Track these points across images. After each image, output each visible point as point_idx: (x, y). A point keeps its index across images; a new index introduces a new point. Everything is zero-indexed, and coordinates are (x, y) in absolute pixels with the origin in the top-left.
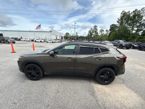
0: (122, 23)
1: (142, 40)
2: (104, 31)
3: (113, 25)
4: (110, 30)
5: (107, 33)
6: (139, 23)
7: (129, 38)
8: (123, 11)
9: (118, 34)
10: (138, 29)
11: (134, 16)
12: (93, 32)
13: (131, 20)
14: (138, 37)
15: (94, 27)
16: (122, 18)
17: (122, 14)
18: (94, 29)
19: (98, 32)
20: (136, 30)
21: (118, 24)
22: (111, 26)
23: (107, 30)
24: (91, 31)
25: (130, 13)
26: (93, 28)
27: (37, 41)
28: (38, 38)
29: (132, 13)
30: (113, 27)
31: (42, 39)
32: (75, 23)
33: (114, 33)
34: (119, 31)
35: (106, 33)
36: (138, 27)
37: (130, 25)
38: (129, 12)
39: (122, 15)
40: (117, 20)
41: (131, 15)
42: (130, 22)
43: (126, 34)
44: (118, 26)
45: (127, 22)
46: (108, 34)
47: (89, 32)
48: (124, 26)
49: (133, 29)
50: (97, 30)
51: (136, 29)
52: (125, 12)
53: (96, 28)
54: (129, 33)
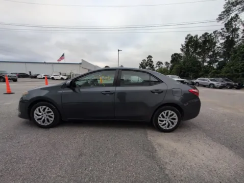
0: (188, 51)
1: (219, 75)
2: (162, 64)
3: (175, 54)
4: (172, 62)
5: (167, 67)
6: (212, 51)
7: (201, 73)
8: (188, 35)
9: (183, 67)
10: (211, 60)
11: (205, 42)
12: (147, 66)
13: (200, 47)
14: (213, 71)
15: (147, 58)
16: (187, 44)
17: (186, 38)
18: (148, 60)
19: (153, 65)
20: (208, 62)
21: (182, 53)
22: (172, 56)
23: (167, 63)
24: (144, 64)
25: (198, 37)
26: (147, 60)
28: (58, 74)
29: (201, 37)
30: (175, 57)
31: (65, 76)
32: (119, 51)
33: (177, 66)
34: (184, 62)
35: (166, 67)
36: (210, 57)
37: (199, 54)
38: (197, 36)
39: (187, 40)
40: (181, 47)
41: (200, 41)
42: (199, 50)
43: (195, 68)
44: (182, 55)
45: (195, 50)
46: (169, 69)
47: (140, 65)
48: (191, 55)
49: (204, 61)
50: (152, 62)
51: (208, 60)
52: (192, 37)
53: (150, 60)
54: (200, 66)
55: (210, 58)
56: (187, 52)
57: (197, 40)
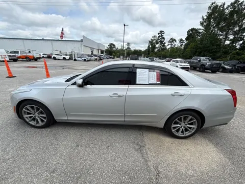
0: (209, 25)
1: (240, 57)
2: (175, 41)
3: (192, 30)
4: (187, 39)
5: (181, 45)
6: (239, 26)
7: (219, 54)
8: (213, 4)
9: (200, 46)
10: (235, 38)
11: (231, 13)
12: (157, 43)
13: (225, 19)
14: (234, 52)
15: (159, 34)
16: (209, 16)
17: (210, 8)
18: (159, 37)
19: (165, 43)
20: (231, 40)
21: (201, 27)
22: (188, 32)
23: (181, 40)
24: (154, 42)
25: (225, 6)
26: (157, 36)
27: (57, 57)
28: (59, 53)
29: (228, 6)
30: (192, 34)
31: (66, 55)
32: (125, 25)
33: (192, 44)
34: (202, 40)
35: (179, 45)
36: (235, 33)
37: (222, 29)
38: (224, 4)
39: (210, 11)
40: (201, 20)
41: (227, 11)
42: (223, 24)
43: (215, 47)
44: (201, 31)
45: (218, 24)
46: (182, 47)
47: (150, 42)
48: (212, 31)
49: (226, 38)
50: (164, 38)
51: (231, 37)
52: (217, 6)
53: (162, 36)
54: (219, 45)
55: (234, 35)
56: (207, 27)
57: (224, 10)
